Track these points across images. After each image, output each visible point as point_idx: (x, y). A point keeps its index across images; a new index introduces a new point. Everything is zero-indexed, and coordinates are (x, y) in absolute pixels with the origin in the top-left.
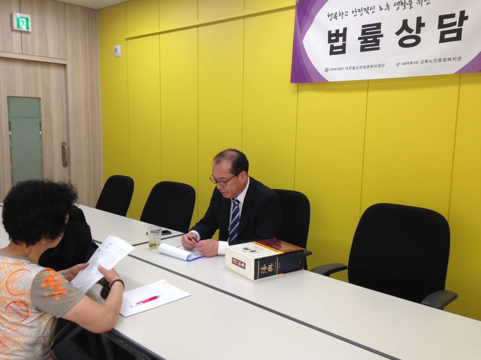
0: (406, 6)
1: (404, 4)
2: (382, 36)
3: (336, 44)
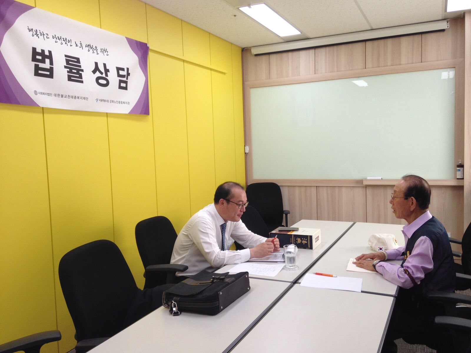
0: (94, 51)
1: (92, 49)
2: (82, 71)
3: (41, 65)
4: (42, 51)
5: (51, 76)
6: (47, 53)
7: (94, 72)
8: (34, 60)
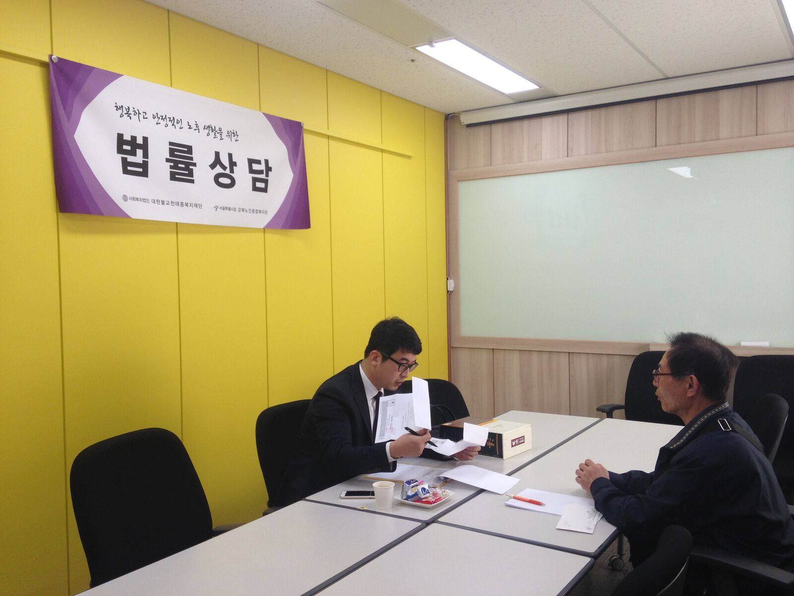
0: (217, 134)
1: (214, 132)
2: (195, 165)
3: (130, 159)
4: (134, 138)
5: (145, 174)
6: (140, 141)
7: (213, 166)
8: (120, 150)
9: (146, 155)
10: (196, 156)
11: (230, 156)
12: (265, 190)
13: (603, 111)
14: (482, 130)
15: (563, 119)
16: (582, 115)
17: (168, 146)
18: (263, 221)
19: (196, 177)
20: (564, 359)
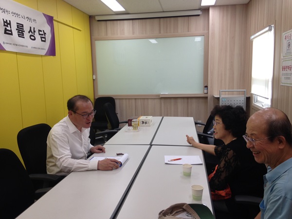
0: (30, 20)
2: (24, 31)
3: (8, 28)
4: (7, 20)
5: (12, 34)
6: (8, 22)
7: (29, 32)
8: (4, 25)
9: (11, 28)
10: (24, 28)
11: (34, 28)
12: (45, 41)
13: (144, 20)
14: (103, 23)
15: (131, 21)
16: (137, 21)
17: (16, 24)
18: (44, 52)
19: (24, 36)
20: (134, 101)
